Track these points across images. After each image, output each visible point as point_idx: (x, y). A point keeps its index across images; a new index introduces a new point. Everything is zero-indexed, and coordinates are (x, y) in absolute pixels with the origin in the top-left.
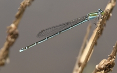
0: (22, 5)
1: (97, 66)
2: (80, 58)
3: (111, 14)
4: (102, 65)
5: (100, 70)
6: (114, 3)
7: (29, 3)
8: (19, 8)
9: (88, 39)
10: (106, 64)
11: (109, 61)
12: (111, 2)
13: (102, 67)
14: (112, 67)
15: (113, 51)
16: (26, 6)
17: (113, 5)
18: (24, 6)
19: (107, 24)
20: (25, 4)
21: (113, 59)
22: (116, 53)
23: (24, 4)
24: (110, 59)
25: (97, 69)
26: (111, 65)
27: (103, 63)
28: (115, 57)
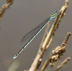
0: (3, 7)
1: (53, 51)
2: (42, 44)
3: (64, 14)
4: (56, 51)
5: (56, 54)
6: (67, 6)
7: (8, 6)
10: (60, 50)
11: (62, 48)
12: (64, 5)
13: (57, 52)
14: (64, 52)
16: (6, 8)
17: (66, 7)
18: (4, 8)
19: (61, 21)
20: (5, 7)
21: (65, 47)
23: (4, 7)
24: (62, 47)
25: (53, 53)
26: (63, 51)
27: (58, 49)
28: (66, 45)
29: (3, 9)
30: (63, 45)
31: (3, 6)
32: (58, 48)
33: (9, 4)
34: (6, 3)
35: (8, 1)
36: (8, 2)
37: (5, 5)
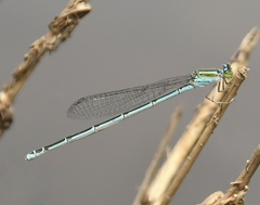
8: (26, 55)
9: (172, 144)
11: (232, 195)
12: (236, 60)
15: (244, 172)
18: (40, 50)
20: (44, 46)
21: (242, 193)
22: (250, 177)
23: (41, 45)
24: (234, 192)
28: (246, 187)
29: (37, 52)
30: (239, 187)
31: (36, 44)
32: (216, 198)
33: (60, 35)
34: (49, 33)
35: (55, 27)
36: (55, 30)
37: (43, 38)
